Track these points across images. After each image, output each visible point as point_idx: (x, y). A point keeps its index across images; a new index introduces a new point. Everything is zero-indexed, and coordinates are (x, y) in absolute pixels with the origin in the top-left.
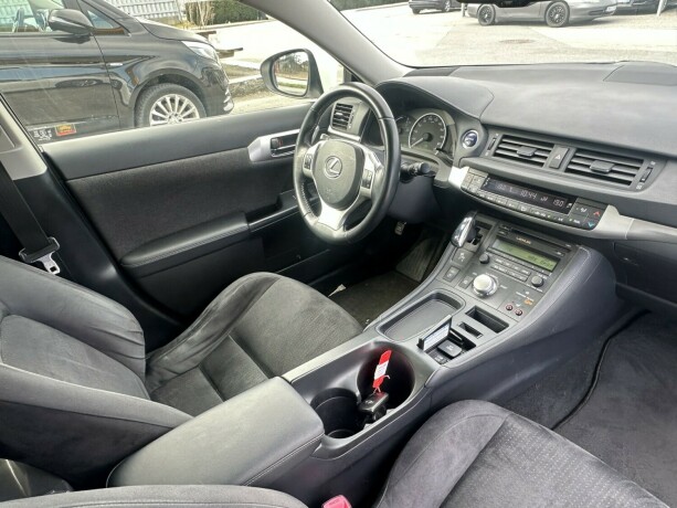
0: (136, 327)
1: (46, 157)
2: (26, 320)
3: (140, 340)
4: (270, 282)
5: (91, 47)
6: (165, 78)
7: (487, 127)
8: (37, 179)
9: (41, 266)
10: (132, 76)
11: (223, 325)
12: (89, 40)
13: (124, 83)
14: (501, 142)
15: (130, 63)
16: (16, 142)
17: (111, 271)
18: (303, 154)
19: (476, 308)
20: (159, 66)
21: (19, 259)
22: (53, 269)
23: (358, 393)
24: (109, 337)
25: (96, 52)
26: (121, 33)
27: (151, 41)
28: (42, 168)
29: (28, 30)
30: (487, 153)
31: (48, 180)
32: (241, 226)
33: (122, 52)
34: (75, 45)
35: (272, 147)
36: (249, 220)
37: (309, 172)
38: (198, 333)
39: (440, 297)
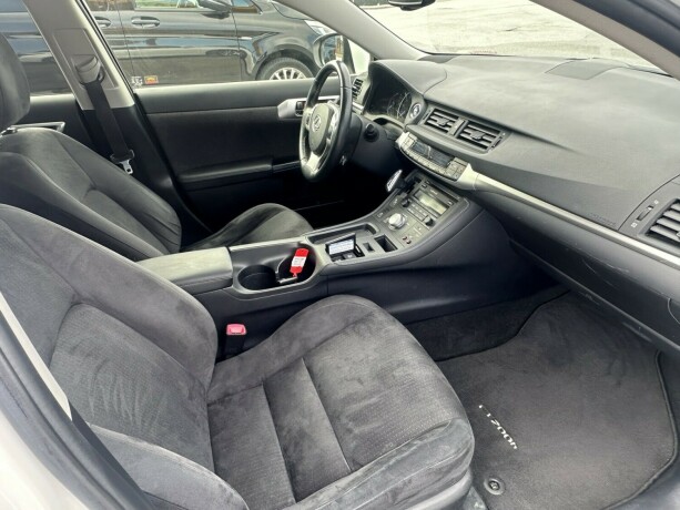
0: (176, 221)
1: (136, 97)
2: (103, 195)
3: (177, 231)
4: (277, 211)
5: (229, 23)
6: (287, 52)
7: (428, 102)
8: (127, 109)
9: (121, 167)
10: (257, 48)
11: (237, 235)
12: (228, 16)
13: (249, 53)
14: (433, 114)
15: (257, 38)
16: (116, 84)
17: (168, 182)
18: (308, 111)
19: (384, 236)
20: (281, 41)
21: (110, 160)
22: (129, 170)
23: (277, 272)
24: (157, 224)
25: (232, 27)
26: (255, 11)
27: (279, 19)
28: (131, 102)
29: (188, 7)
30: (422, 122)
31: (133, 111)
32: (268, 166)
33: (255, 29)
34: (217, 20)
35: (297, 108)
36: (273, 164)
37: (308, 127)
38: (219, 237)
39: (368, 228)
